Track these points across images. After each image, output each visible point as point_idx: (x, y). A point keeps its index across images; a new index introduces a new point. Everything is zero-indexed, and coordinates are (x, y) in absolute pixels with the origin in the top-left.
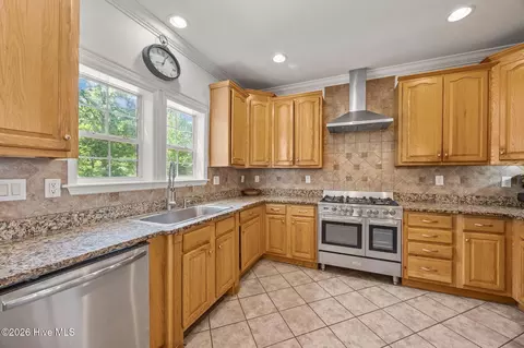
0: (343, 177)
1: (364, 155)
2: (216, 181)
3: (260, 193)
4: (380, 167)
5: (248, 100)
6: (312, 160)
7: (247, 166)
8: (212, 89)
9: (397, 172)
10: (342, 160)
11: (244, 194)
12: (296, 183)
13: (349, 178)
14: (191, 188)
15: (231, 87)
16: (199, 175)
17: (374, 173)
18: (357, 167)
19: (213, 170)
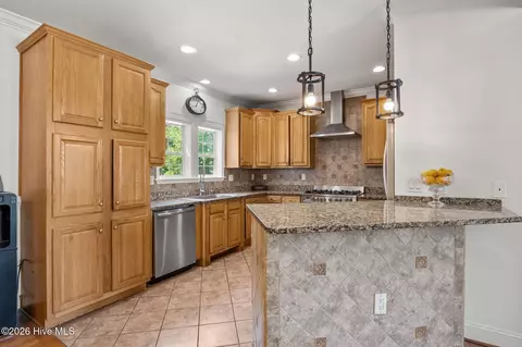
0: (329, 175)
1: (345, 158)
2: (231, 178)
3: (266, 188)
4: (356, 166)
5: (254, 116)
6: (303, 162)
7: (254, 167)
8: (227, 112)
9: (368, 170)
10: (329, 161)
11: (253, 189)
12: (295, 180)
13: (334, 176)
14: (213, 183)
15: (240, 111)
16: (218, 174)
17: (352, 172)
18: (340, 167)
19: (228, 171)
